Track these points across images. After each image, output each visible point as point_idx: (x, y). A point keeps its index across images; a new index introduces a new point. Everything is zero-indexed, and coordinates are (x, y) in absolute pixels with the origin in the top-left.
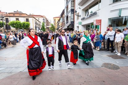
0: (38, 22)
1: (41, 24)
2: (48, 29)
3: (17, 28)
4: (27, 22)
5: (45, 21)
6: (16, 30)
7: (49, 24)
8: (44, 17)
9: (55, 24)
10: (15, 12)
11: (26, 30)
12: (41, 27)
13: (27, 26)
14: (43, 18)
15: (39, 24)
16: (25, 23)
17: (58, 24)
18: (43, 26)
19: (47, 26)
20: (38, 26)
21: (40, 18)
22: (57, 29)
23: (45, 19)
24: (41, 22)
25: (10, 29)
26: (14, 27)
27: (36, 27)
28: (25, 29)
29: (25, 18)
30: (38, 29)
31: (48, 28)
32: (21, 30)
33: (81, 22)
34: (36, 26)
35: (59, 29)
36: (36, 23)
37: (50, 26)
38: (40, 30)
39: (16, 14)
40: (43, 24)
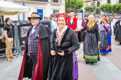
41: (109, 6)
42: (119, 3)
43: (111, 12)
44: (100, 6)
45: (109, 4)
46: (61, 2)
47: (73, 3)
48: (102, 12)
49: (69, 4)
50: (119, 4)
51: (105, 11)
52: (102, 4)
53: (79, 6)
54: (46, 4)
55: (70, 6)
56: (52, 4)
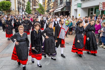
1: (26, 4)
2: (35, 11)
4: (8, 2)
7: (36, 3)
9: (44, 4)
11: (5, 12)
12: (26, 7)
13: (7, 7)
15: (23, 4)
17: (49, 5)
18: (29, 7)
19: (34, 7)
20: (21, 6)
22: (47, 11)
24: (25, 1)
27: (18, 8)
28: (4, 10)
30: (21, 10)
31: (35, 9)
33: (81, 4)
34: (18, 6)
35: (50, 11)
36: (19, 3)
37: (37, 7)
38: (23, 13)
40: (29, 4)
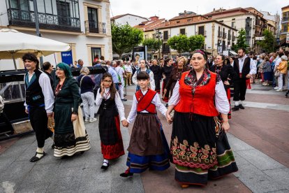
0: (227, 30)
3: (179, 50)
5: (253, 23)
6: (178, 54)
8: (253, 11)
10: (180, 14)
14: (246, 17)
16: (194, 39)
21: (236, 18)
23: (252, 17)
25: (169, 52)
26: (175, 48)
29: (197, 26)
32: (186, 53)
39: (181, 21)
41: (183, 38)
42: (199, 34)
43: (187, 50)
44: (169, 39)
45: (183, 36)
46: (104, 31)
47: (125, 35)
48: (172, 50)
49: (117, 36)
50: (198, 36)
51: (178, 48)
52: (172, 36)
53: (135, 40)
54: (76, 36)
55: (119, 39)
56: (88, 37)
